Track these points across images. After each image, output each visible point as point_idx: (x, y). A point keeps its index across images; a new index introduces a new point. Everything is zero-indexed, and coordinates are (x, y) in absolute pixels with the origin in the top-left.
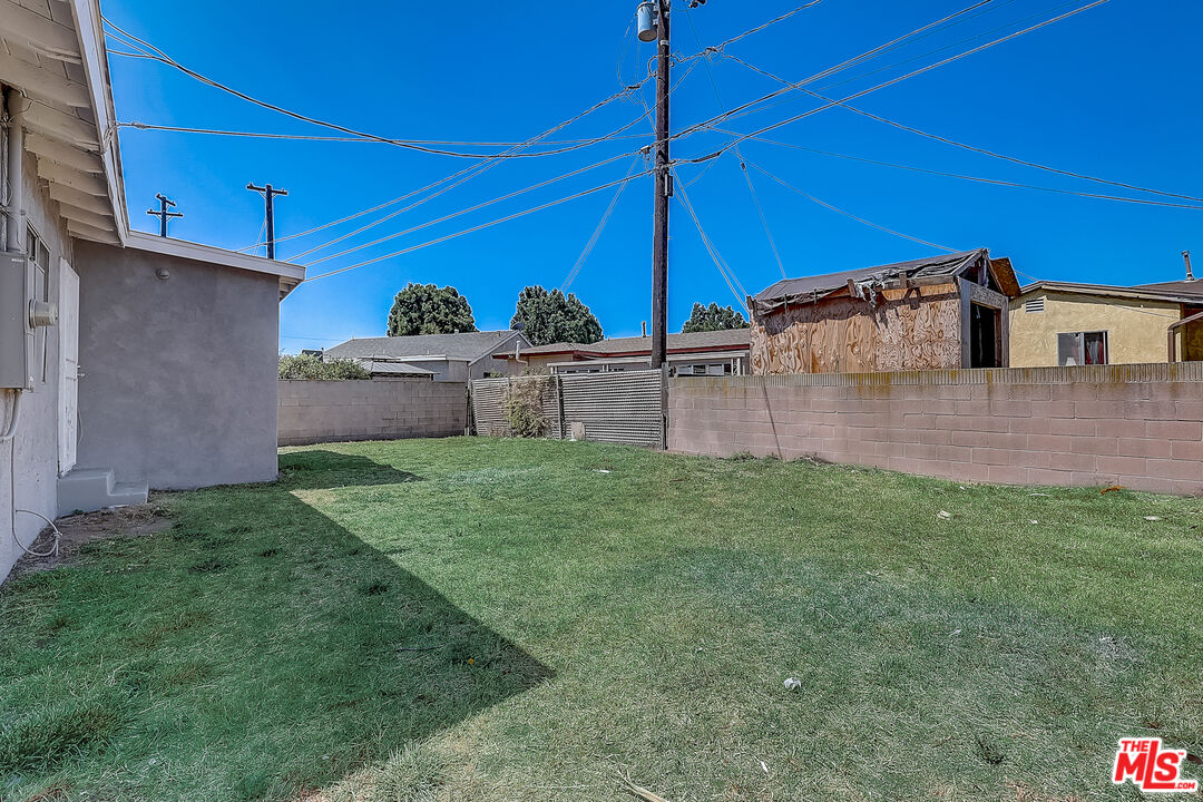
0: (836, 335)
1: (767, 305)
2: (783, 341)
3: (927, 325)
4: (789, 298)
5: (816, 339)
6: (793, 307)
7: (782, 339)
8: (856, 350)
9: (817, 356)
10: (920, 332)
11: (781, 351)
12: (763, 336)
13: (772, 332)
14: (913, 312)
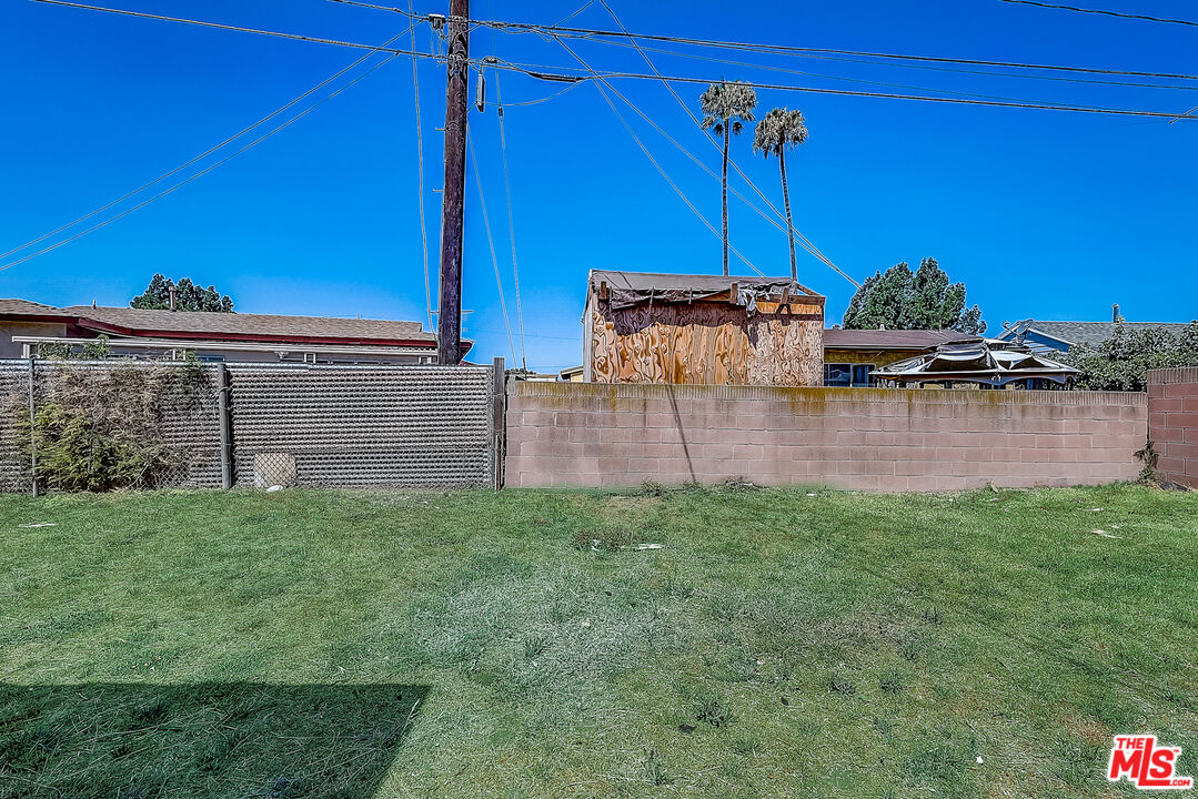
0: (704, 342)
1: (627, 296)
2: (638, 343)
3: (796, 342)
4: (657, 293)
5: (681, 345)
6: (659, 304)
7: (637, 341)
8: (726, 361)
9: (681, 364)
10: (789, 350)
11: (636, 355)
12: (611, 335)
13: (624, 332)
14: (784, 328)
